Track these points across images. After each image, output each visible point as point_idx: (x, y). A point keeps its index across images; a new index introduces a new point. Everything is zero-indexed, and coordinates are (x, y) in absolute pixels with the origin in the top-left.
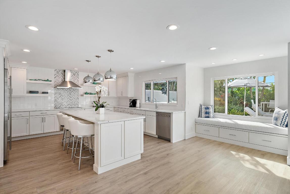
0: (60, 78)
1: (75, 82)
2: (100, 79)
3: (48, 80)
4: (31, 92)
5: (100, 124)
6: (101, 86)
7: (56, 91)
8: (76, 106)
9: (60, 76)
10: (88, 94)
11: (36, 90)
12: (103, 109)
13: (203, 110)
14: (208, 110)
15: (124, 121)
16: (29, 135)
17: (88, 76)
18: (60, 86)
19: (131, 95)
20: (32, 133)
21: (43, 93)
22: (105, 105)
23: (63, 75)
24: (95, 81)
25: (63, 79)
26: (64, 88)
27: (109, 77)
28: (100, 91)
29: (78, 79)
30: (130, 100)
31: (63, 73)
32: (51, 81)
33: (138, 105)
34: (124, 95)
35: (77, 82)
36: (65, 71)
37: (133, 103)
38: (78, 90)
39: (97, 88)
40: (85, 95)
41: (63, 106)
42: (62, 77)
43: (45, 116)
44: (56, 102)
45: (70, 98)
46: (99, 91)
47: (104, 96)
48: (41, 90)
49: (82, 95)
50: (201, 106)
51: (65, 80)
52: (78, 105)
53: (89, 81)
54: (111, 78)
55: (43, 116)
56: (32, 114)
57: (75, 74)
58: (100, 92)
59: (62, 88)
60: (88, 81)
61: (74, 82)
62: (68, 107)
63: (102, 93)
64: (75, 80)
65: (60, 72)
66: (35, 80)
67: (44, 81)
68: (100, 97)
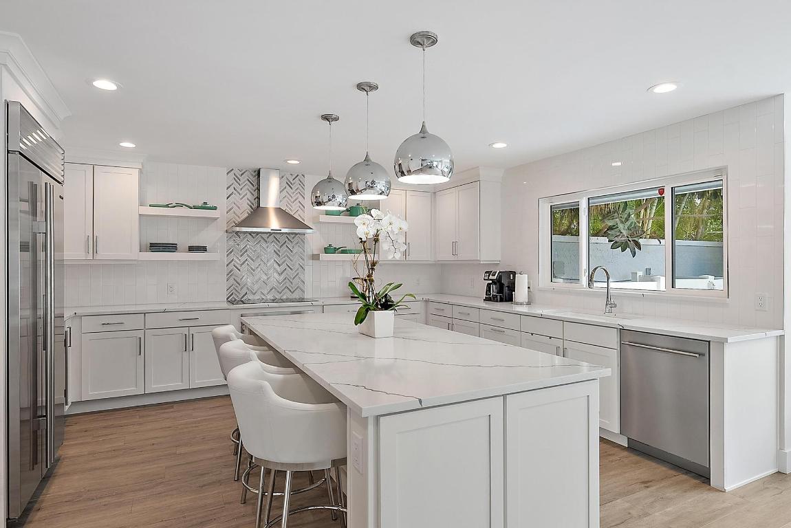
0: (246, 197)
1: (293, 210)
2: (373, 182)
3: (205, 207)
4: (155, 247)
5: (377, 418)
6: (379, 213)
7: (231, 243)
8: (296, 295)
9: (243, 192)
10: (335, 250)
11: (170, 240)
15: (504, 396)
16: (145, 395)
17: (330, 179)
18: (243, 223)
20: (154, 387)
21: (192, 249)
22: (394, 297)
23: (254, 188)
24: (353, 192)
25: (253, 201)
26: (258, 233)
27: (415, 165)
28: (377, 235)
29: (301, 199)
30: (489, 273)
31: (254, 180)
32: (215, 208)
33: (521, 293)
34: (464, 255)
35: (300, 212)
36: (258, 173)
37: (502, 289)
38: (302, 237)
39: (364, 226)
40: (324, 256)
41: (254, 294)
42: (249, 195)
43: (193, 330)
44: (232, 281)
45: (277, 266)
46: (371, 236)
47: (390, 257)
48: (183, 241)
49: (315, 257)
51: (259, 206)
52: (304, 292)
53: (334, 196)
54: (427, 168)
55: (185, 331)
56: (151, 321)
57: (291, 181)
58: (376, 240)
59: (250, 233)
60: (330, 200)
61: (288, 211)
62: (270, 297)
63: (384, 245)
64: (293, 205)
65: (243, 179)
66: (167, 206)
67: (195, 207)
68: (374, 264)
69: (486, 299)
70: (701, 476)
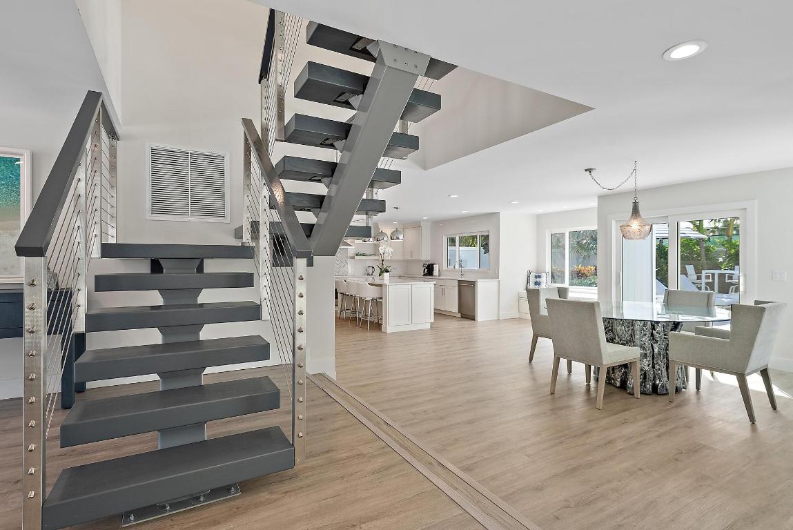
8: (345, 274)
10: (362, 255)
12: (388, 274)
13: (532, 280)
14: (538, 280)
19: (426, 256)
22: (389, 269)
28: (384, 252)
30: (424, 264)
33: (436, 272)
34: (415, 257)
37: (429, 270)
38: (346, 249)
39: (381, 250)
40: (356, 257)
47: (388, 258)
49: (352, 257)
50: (530, 272)
54: (398, 238)
63: (386, 255)
68: (383, 260)
69: (424, 275)
70: (473, 318)
